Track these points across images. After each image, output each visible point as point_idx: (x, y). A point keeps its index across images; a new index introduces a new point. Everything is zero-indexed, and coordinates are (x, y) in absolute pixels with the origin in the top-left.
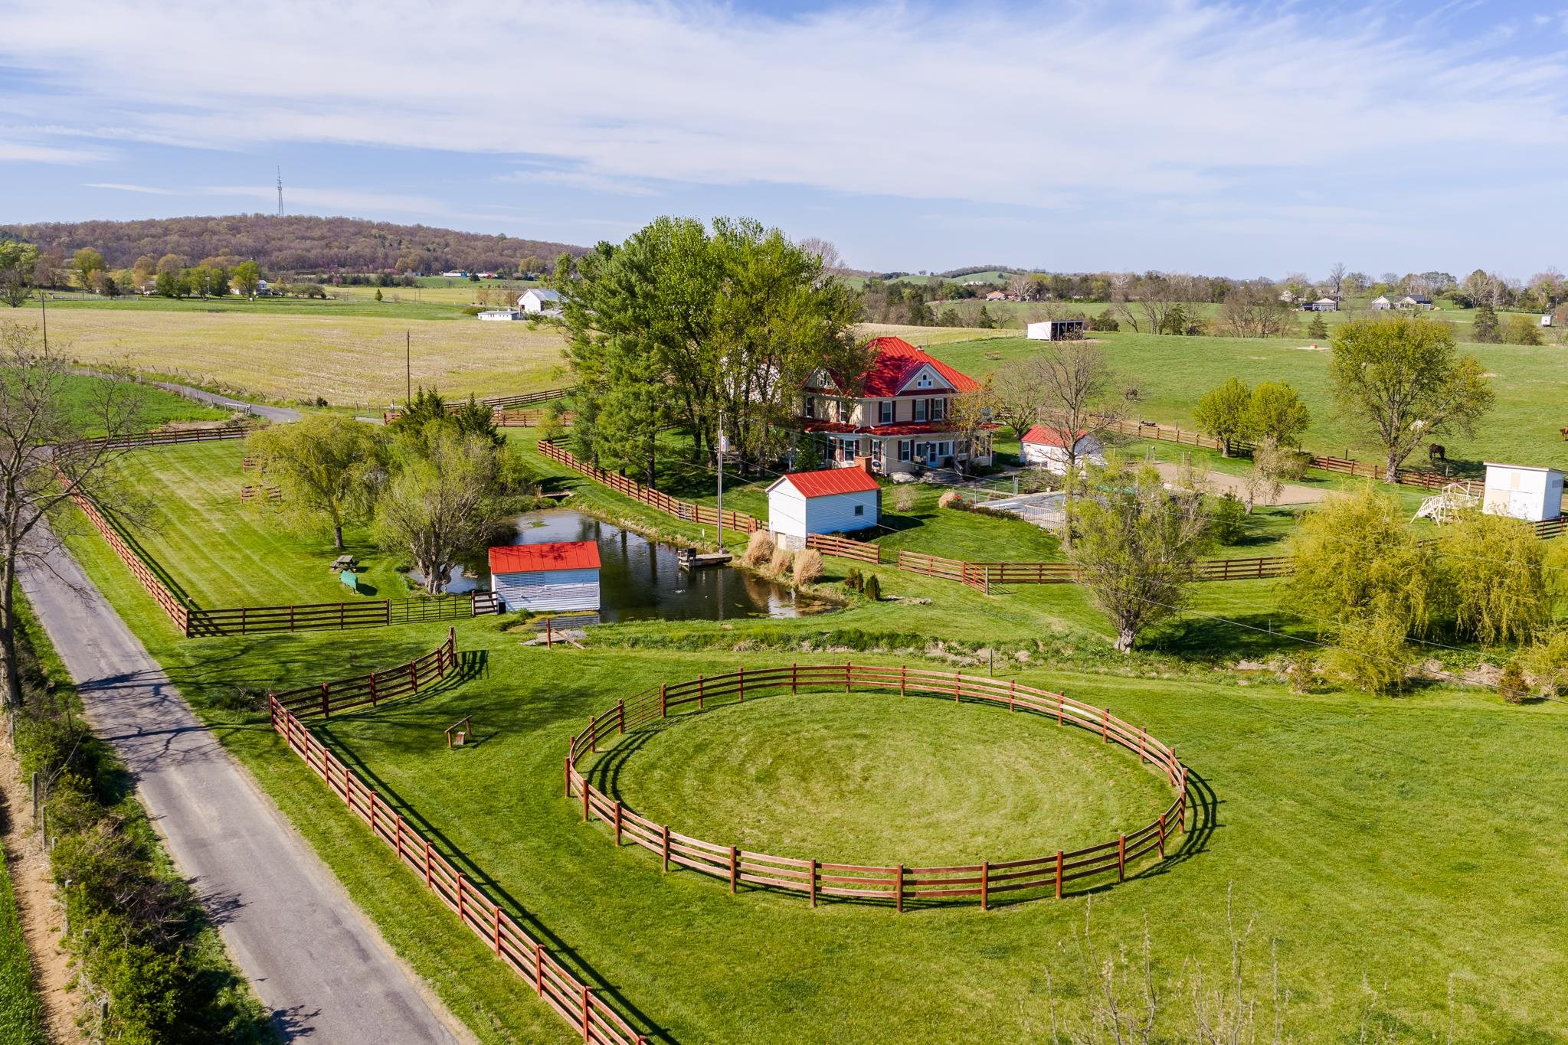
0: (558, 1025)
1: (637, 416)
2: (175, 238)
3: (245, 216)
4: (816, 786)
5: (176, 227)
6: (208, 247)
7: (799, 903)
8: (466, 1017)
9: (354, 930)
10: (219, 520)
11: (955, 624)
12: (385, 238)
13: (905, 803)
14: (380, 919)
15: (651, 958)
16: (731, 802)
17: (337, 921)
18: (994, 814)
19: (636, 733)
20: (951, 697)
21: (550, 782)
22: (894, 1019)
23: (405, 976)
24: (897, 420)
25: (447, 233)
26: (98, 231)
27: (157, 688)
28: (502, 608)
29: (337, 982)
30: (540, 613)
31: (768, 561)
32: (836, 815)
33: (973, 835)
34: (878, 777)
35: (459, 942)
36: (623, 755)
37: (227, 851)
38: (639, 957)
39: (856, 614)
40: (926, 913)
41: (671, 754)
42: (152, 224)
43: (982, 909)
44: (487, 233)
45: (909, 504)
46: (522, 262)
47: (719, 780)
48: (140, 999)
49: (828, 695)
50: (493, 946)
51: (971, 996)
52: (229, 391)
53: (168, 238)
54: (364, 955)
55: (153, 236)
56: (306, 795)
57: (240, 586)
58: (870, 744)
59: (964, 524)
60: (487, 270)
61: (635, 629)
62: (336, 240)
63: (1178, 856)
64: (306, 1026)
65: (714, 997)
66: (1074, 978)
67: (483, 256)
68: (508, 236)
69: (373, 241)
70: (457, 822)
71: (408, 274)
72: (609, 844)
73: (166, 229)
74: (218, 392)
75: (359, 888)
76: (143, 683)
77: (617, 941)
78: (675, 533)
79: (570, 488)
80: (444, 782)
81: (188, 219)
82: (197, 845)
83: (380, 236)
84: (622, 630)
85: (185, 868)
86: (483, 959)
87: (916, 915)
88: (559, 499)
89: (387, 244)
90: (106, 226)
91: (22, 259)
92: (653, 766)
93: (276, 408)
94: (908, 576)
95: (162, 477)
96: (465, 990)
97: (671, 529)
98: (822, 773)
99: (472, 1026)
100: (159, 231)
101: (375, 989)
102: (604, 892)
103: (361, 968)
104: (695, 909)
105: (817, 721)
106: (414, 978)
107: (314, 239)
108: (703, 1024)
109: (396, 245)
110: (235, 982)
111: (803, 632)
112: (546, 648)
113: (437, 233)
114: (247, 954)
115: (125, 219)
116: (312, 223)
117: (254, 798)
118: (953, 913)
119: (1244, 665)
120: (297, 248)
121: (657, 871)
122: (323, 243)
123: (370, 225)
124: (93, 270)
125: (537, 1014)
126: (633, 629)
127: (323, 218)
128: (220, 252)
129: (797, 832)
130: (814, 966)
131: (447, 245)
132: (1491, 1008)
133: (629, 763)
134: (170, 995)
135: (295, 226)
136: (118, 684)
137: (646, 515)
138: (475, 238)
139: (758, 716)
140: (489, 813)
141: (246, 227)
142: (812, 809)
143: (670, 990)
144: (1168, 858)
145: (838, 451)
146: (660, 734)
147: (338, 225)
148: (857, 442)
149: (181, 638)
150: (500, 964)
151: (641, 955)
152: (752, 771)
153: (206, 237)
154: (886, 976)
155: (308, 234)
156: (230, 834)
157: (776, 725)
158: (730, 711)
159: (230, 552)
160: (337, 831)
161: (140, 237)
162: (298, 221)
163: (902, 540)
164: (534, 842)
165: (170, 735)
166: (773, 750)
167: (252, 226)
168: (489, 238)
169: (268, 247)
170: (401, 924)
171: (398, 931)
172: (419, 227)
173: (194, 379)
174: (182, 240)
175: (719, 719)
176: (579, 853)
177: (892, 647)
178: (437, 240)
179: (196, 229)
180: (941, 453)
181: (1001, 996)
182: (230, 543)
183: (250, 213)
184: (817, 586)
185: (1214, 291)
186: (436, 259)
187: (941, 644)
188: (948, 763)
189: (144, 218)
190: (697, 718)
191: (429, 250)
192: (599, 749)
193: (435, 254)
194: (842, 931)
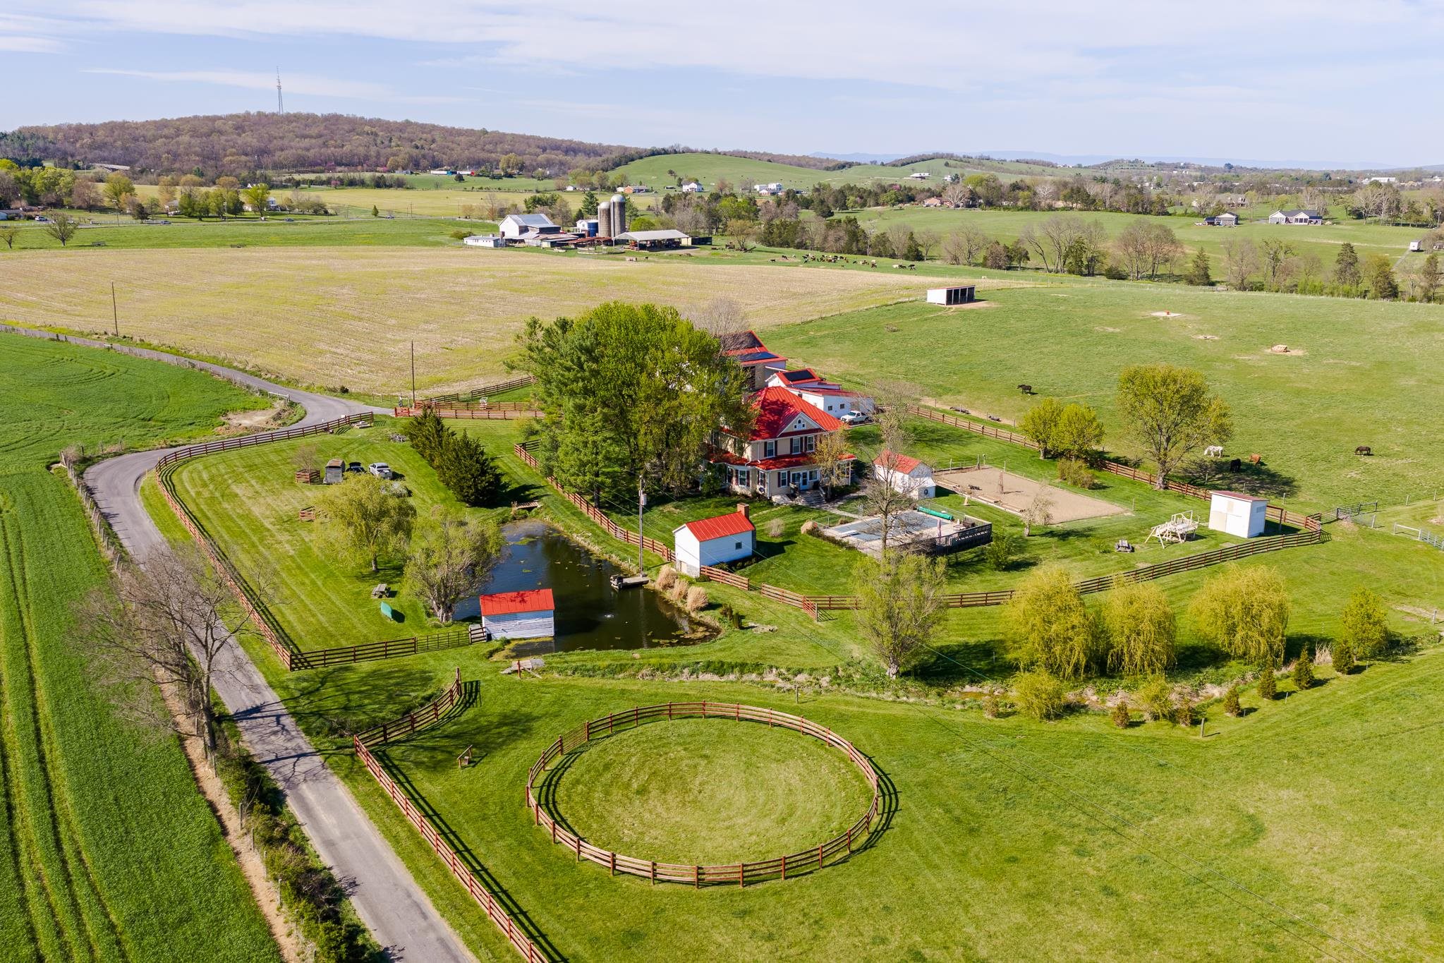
0: (518, 957)
1: (585, 459)
2: (185, 138)
3: (248, 114)
4: (670, 797)
5: (187, 127)
6: (217, 147)
7: (646, 882)
8: (475, 952)
9: (418, 901)
10: (288, 542)
11: (788, 652)
12: (376, 135)
13: (719, 811)
14: (430, 894)
15: (565, 917)
16: (619, 810)
17: (409, 896)
18: (767, 819)
19: (569, 754)
20: (767, 723)
21: (517, 797)
22: (679, 953)
23: (445, 928)
24: (779, 453)
25: (434, 128)
26: (116, 133)
27: (278, 717)
28: (489, 637)
29: (413, 932)
30: (514, 640)
31: (672, 587)
32: (678, 819)
33: (751, 834)
34: (708, 788)
35: (471, 908)
36: (561, 772)
37: (345, 847)
38: (560, 917)
39: (724, 643)
40: (711, 889)
41: (589, 771)
42: (164, 124)
43: (741, 887)
44: (470, 127)
45: (779, 532)
46: (503, 158)
47: (616, 794)
48: (331, 949)
49: (690, 720)
50: (488, 912)
51: (720, 940)
52: (269, 376)
53: (180, 139)
54: (425, 916)
55: (166, 137)
56: (382, 807)
57: (314, 616)
58: (709, 762)
59: (815, 552)
60: (471, 165)
61: (577, 657)
62: (332, 139)
63: (858, 850)
64: (399, 956)
65: (594, 940)
66: (774, 930)
67: (466, 152)
68: (489, 130)
69: (365, 139)
70: (466, 826)
71: (398, 174)
72: (549, 842)
73: (178, 129)
74: (261, 376)
75: (419, 874)
76: (268, 713)
77: (549, 907)
78: (611, 552)
79: (537, 498)
80: (457, 795)
81: (196, 118)
82: (329, 844)
83: (372, 133)
84: (568, 658)
85: (326, 860)
86: (482, 918)
87: (705, 890)
88: (530, 509)
89: (379, 142)
90: (123, 126)
91: (62, 184)
92: (578, 782)
93: (308, 393)
94: (766, 603)
95: (238, 491)
96: (474, 937)
97: (609, 548)
98: (676, 787)
99: (479, 957)
100: (172, 131)
101: (432, 936)
102: (545, 875)
103: (424, 924)
104: (591, 886)
105: (681, 744)
106: (450, 930)
107: (311, 137)
108: (587, 956)
109: (387, 143)
110: (364, 931)
111: (684, 662)
112: (517, 677)
113: (423, 128)
114: (367, 915)
115: (140, 119)
116: (310, 120)
117: (354, 811)
118: (724, 889)
119: (968, 688)
120: (297, 147)
121: (574, 860)
122: (320, 141)
123: (363, 122)
124: (124, 194)
125: (508, 951)
126: (575, 658)
127: (319, 115)
128: (228, 152)
129: (654, 833)
130: (646, 922)
131: (433, 141)
132: (971, 949)
133: (563, 779)
134: (343, 946)
135: (294, 124)
136: (255, 715)
137: (592, 531)
138: (460, 132)
139: (645, 739)
140: (483, 819)
141: (250, 126)
142: (664, 815)
143: (573, 936)
144: (852, 852)
145: (734, 479)
146: (583, 754)
147: (333, 121)
148: (748, 472)
149: (286, 671)
150: (491, 922)
151: (560, 915)
152: (635, 786)
153: (214, 137)
154: (681, 928)
155: (307, 132)
156: (346, 837)
157: (656, 748)
158: (629, 734)
159: (301, 578)
160: (403, 835)
161: (155, 139)
162: (296, 118)
163: (768, 568)
164: (509, 840)
165: (295, 759)
166: (650, 768)
167: (255, 124)
168: (470, 133)
169: (271, 146)
170: (441, 898)
171: (440, 902)
172: (408, 123)
173: (240, 362)
174: (193, 141)
175: (621, 741)
176: (532, 849)
177: (742, 672)
178: (424, 136)
179: (205, 130)
180: (811, 479)
181: (735, 940)
182: (299, 567)
183: (253, 111)
184: (702, 614)
185: (1129, 202)
186: (424, 157)
187: (774, 670)
188: (752, 779)
189: (158, 118)
190: (607, 741)
191: (417, 147)
192: (547, 768)
193: (423, 152)
194: (665, 901)
